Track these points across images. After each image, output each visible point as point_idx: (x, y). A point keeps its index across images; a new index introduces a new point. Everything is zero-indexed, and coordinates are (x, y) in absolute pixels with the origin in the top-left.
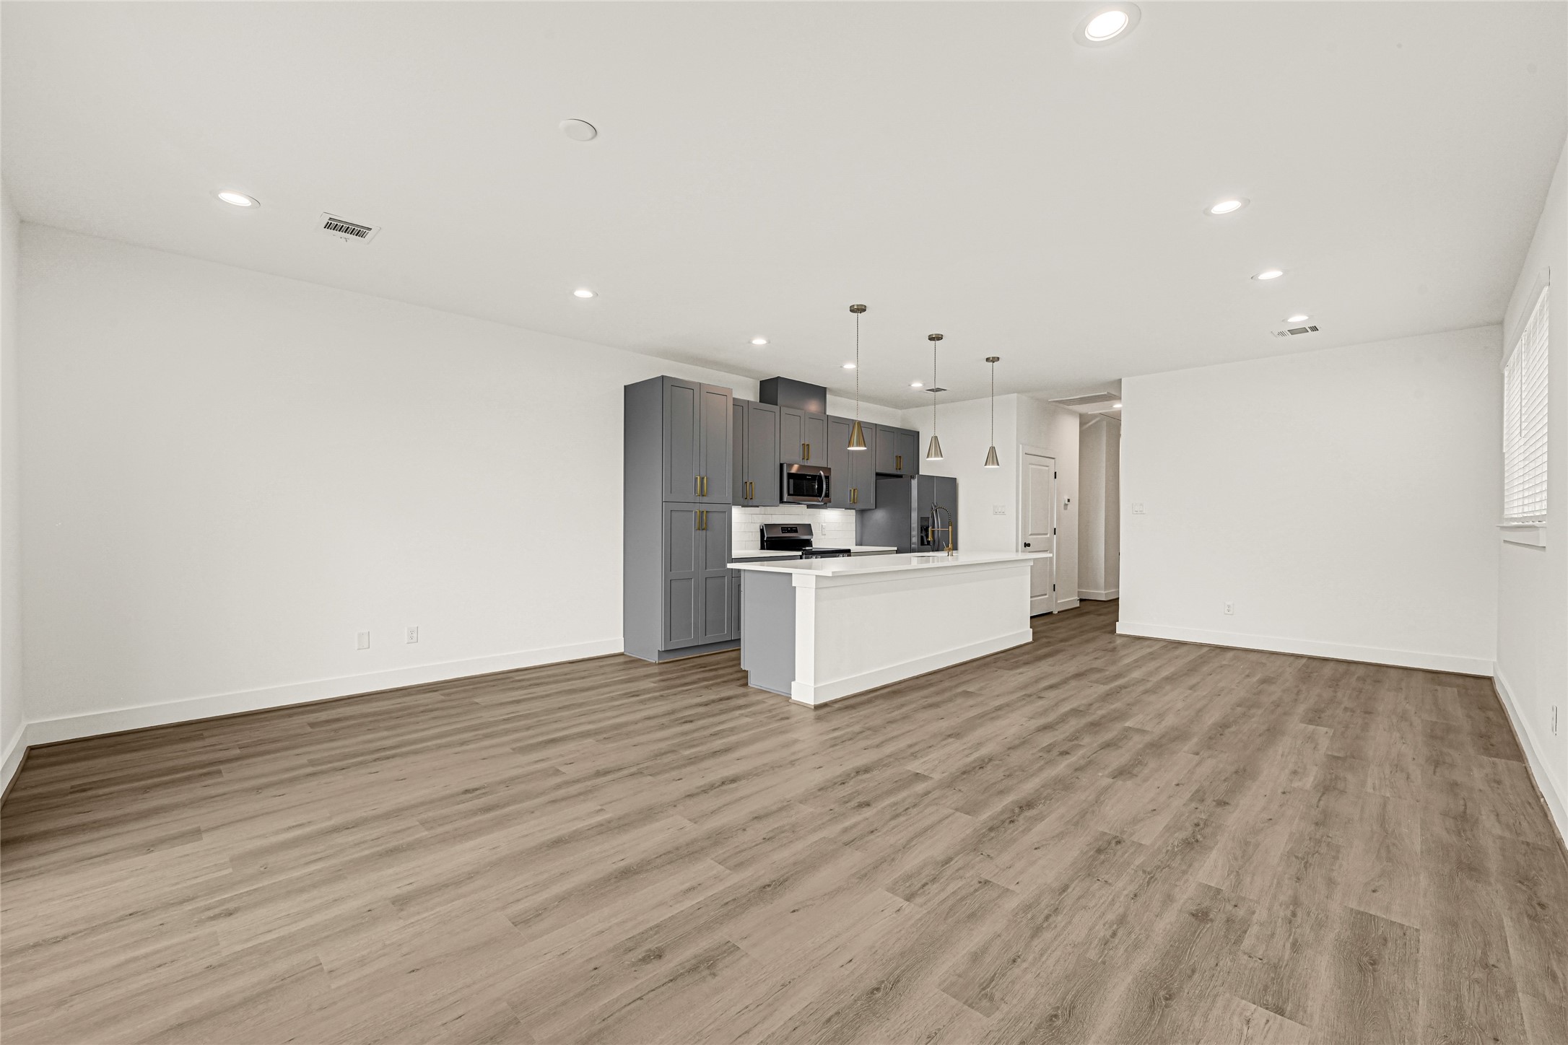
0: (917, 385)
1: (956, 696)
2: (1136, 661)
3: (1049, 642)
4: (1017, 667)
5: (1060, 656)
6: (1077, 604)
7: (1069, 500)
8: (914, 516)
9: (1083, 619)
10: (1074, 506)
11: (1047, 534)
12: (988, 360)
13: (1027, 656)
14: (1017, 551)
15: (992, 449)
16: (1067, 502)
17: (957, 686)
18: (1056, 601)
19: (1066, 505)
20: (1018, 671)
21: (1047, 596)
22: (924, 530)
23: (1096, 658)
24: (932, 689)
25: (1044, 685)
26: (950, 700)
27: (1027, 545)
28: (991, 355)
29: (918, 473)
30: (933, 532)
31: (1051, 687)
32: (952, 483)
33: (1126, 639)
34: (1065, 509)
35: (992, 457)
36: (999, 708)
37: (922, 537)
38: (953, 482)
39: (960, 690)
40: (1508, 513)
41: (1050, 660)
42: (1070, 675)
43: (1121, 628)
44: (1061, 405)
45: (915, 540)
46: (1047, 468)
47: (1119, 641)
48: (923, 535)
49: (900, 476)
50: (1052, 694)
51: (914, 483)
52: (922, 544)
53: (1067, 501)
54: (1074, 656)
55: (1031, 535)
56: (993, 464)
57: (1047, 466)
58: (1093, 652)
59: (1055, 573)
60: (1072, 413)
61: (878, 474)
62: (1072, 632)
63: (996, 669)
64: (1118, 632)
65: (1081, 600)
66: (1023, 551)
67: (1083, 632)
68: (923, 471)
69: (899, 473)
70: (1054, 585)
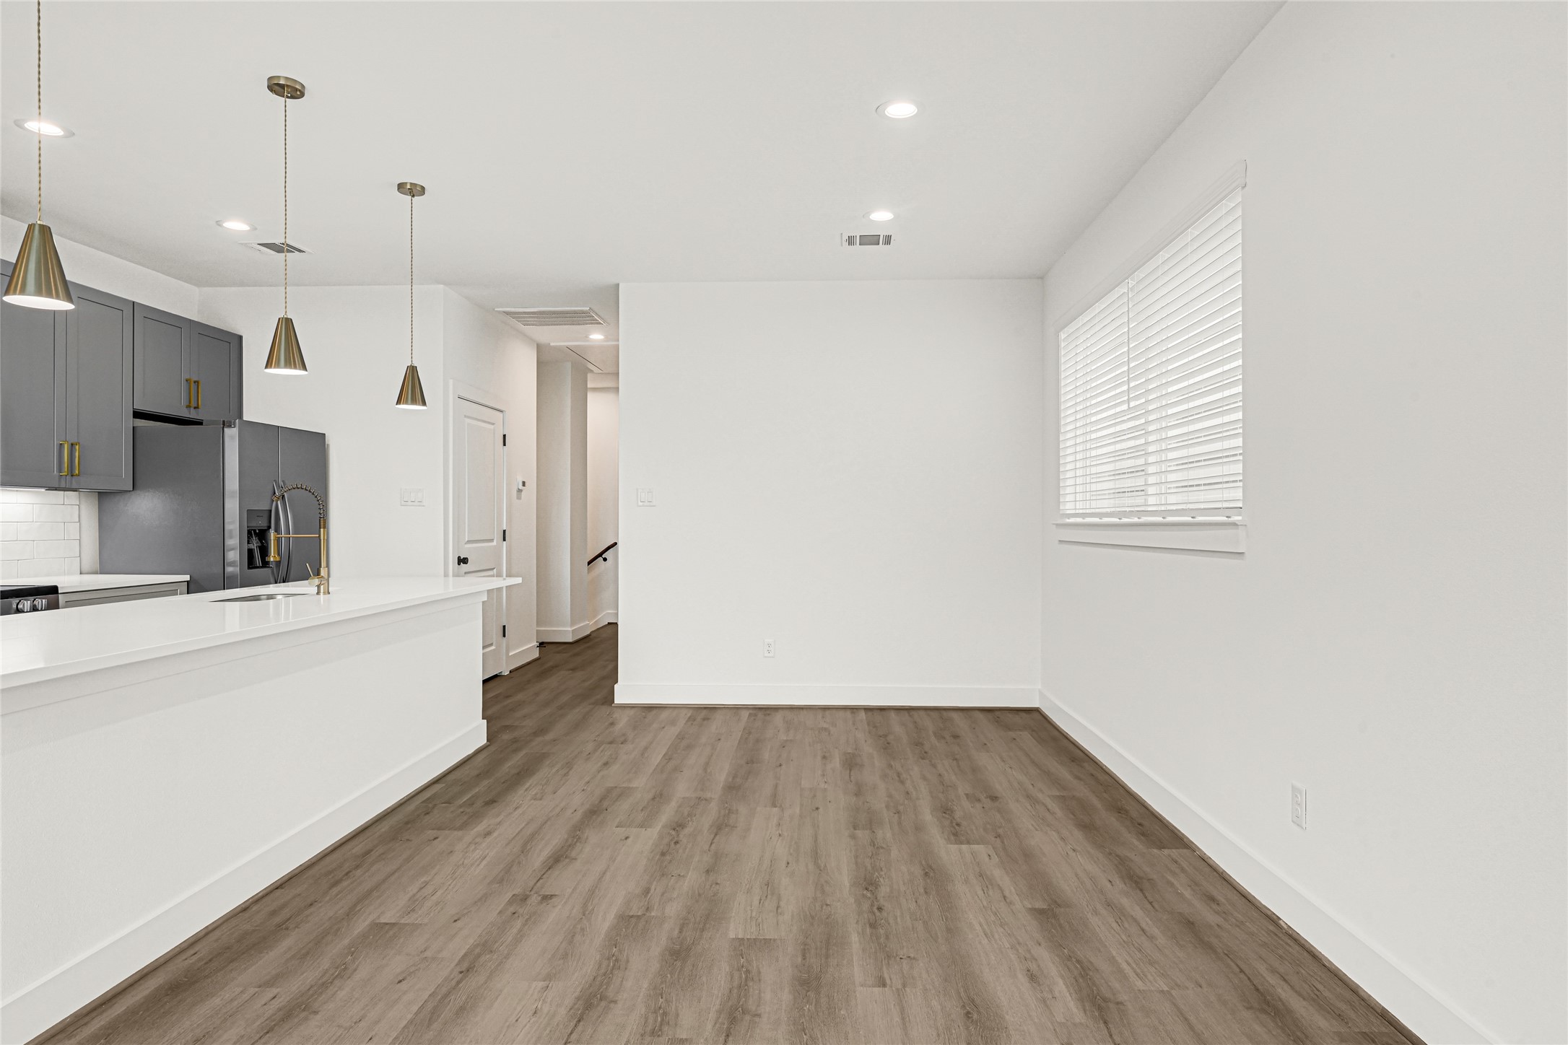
0: (236, 226)
1: (353, 950)
2: (668, 757)
3: (515, 741)
4: (476, 817)
5: (544, 772)
6: (536, 654)
7: (524, 484)
8: (232, 507)
9: (552, 682)
10: (530, 493)
11: (492, 540)
12: (401, 187)
13: (486, 782)
14: (446, 575)
15: (412, 372)
16: (521, 487)
17: (351, 913)
18: (508, 651)
19: (520, 491)
20: (481, 827)
21: (493, 648)
22: (258, 535)
23: (606, 764)
24: (289, 943)
25: (542, 858)
26: (342, 971)
27: (462, 561)
28: (409, 179)
29: (240, 415)
30: (278, 540)
31: (558, 859)
32: (315, 444)
33: (632, 712)
34: (519, 498)
35: (412, 389)
36: (468, 967)
37: (250, 552)
38: (317, 441)
39: (361, 925)
40: (1068, 507)
41: (532, 785)
42: (579, 815)
43: (622, 695)
44: (513, 321)
45: (233, 556)
46: (492, 427)
47: (623, 720)
48: (255, 545)
49: (200, 423)
50: (562, 881)
51: (232, 434)
52: (251, 564)
53: (521, 484)
54: (569, 765)
55: (469, 542)
56: (414, 402)
57: (493, 424)
58: (595, 750)
59: (504, 607)
60: (529, 339)
61: (138, 415)
62: (547, 711)
63: (431, 833)
64: (618, 700)
65: (542, 645)
66: (456, 575)
67: (561, 708)
68: (252, 412)
69: (192, 415)
70: (504, 627)
